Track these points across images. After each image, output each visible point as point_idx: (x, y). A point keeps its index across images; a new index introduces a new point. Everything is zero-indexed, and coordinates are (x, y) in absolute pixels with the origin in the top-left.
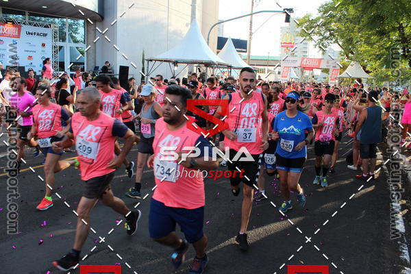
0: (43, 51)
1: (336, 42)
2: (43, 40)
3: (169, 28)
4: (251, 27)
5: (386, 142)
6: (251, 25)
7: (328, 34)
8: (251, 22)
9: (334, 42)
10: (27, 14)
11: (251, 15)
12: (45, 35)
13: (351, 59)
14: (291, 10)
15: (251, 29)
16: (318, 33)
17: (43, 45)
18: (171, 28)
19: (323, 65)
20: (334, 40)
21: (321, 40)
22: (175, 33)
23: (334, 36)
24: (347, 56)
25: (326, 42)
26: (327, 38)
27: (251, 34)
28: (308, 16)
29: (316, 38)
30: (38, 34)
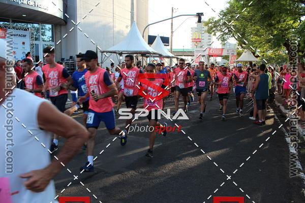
0: (24, 48)
1: (233, 36)
2: (23, 40)
3: (114, 29)
4: (172, 27)
5: (274, 103)
6: (172, 26)
7: (227, 31)
8: (172, 24)
9: (232, 37)
10: (11, 21)
11: (172, 18)
12: (25, 36)
13: (244, 48)
14: (202, 14)
15: (172, 29)
16: (220, 30)
17: (24, 43)
18: (116, 29)
19: (225, 53)
20: (231, 35)
21: (223, 35)
22: (118, 32)
23: (232, 32)
24: (241, 46)
25: (226, 37)
26: (227, 34)
27: (172, 32)
28: (213, 19)
29: (218, 34)
30: (19, 35)
